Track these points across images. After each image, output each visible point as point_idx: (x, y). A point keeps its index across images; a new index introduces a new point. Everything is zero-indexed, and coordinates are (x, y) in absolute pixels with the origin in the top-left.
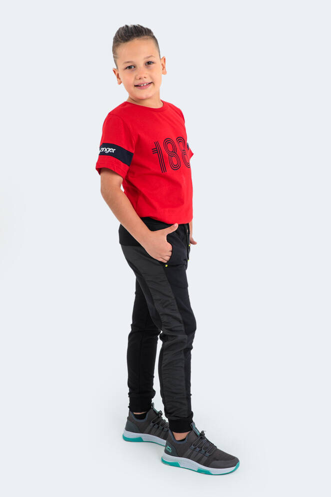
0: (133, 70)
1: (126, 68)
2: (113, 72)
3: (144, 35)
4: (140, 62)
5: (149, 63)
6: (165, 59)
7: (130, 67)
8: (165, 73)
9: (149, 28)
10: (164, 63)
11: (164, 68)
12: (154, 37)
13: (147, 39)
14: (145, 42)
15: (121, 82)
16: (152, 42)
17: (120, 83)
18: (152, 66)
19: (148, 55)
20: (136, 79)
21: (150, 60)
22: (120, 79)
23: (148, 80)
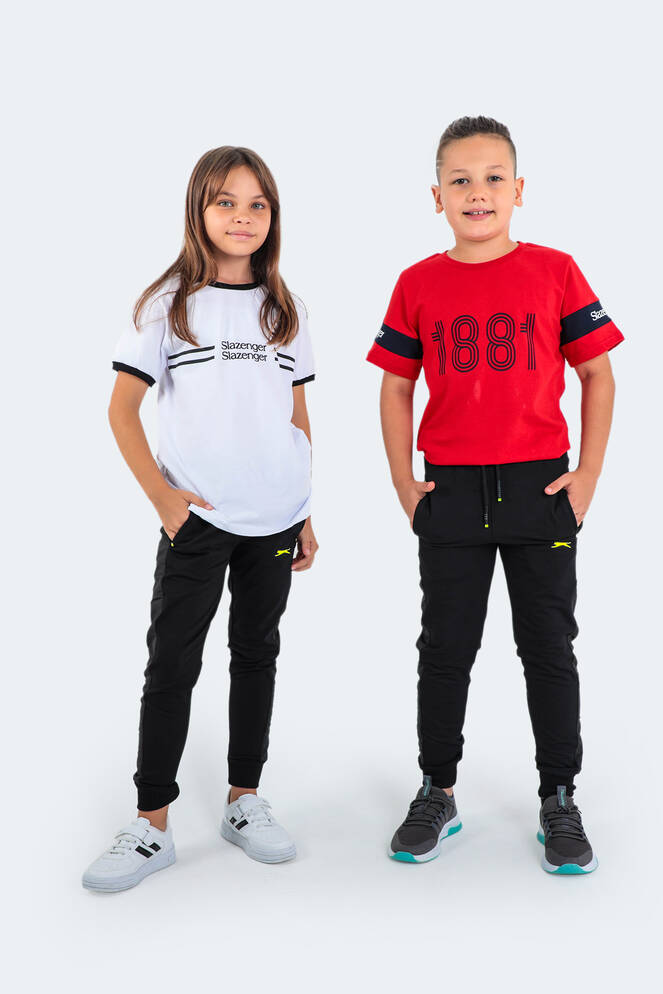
0: (465, 187)
1: (454, 183)
2: (431, 192)
3: (492, 132)
4: (479, 173)
5: (494, 179)
6: (522, 181)
7: (460, 181)
8: (519, 204)
9: (505, 124)
10: (519, 188)
11: (519, 195)
12: (509, 140)
13: (498, 138)
14: (493, 142)
15: (442, 209)
16: (504, 144)
17: (439, 211)
18: (499, 184)
19: (495, 164)
20: (467, 200)
21: (496, 172)
22: (441, 204)
23: (487, 206)
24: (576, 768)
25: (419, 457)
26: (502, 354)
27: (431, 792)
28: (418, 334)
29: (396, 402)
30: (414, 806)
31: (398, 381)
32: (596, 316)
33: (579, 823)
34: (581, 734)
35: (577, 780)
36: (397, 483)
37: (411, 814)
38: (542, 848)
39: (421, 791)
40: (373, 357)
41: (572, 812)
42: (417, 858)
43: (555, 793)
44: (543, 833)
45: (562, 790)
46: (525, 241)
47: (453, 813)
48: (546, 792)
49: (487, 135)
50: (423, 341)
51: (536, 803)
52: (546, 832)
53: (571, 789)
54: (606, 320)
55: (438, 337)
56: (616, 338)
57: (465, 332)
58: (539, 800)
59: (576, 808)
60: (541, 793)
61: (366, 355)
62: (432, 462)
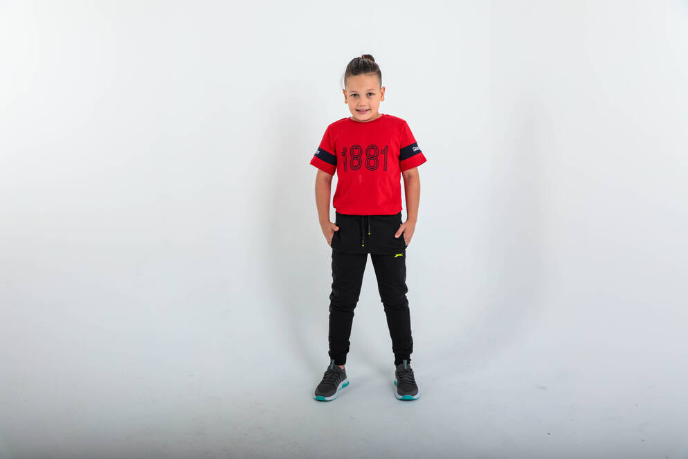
0: (356, 98)
1: (352, 95)
2: (343, 93)
4: (363, 93)
5: (370, 94)
6: (384, 89)
7: (355, 95)
8: (383, 100)
10: (383, 92)
11: (382, 94)
14: (369, 77)
18: (372, 96)
19: (371, 88)
20: (358, 105)
21: (371, 91)
23: (367, 107)
24: (411, 351)
25: (333, 211)
26: (372, 163)
27: (334, 367)
28: (335, 152)
29: (324, 184)
30: (326, 374)
31: (325, 174)
32: (415, 149)
33: (413, 376)
34: (412, 335)
35: (412, 356)
36: (322, 223)
37: (324, 378)
38: (396, 388)
39: (330, 366)
40: (313, 163)
41: (410, 372)
42: (327, 399)
43: (402, 363)
44: (396, 381)
45: (405, 362)
46: (385, 114)
47: (344, 377)
48: (398, 362)
49: (368, 74)
50: (338, 156)
51: (394, 368)
52: (398, 380)
53: (409, 360)
54: (419, 151)
55: (344, 155)
56: (423, 160)
57: (356, 152)
58: (395, 366)
59: (411, 370)
60: (396, 363)
61: (310, 162)
62: (339, 212)
